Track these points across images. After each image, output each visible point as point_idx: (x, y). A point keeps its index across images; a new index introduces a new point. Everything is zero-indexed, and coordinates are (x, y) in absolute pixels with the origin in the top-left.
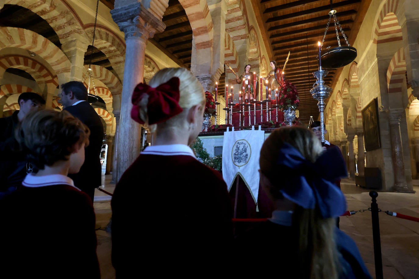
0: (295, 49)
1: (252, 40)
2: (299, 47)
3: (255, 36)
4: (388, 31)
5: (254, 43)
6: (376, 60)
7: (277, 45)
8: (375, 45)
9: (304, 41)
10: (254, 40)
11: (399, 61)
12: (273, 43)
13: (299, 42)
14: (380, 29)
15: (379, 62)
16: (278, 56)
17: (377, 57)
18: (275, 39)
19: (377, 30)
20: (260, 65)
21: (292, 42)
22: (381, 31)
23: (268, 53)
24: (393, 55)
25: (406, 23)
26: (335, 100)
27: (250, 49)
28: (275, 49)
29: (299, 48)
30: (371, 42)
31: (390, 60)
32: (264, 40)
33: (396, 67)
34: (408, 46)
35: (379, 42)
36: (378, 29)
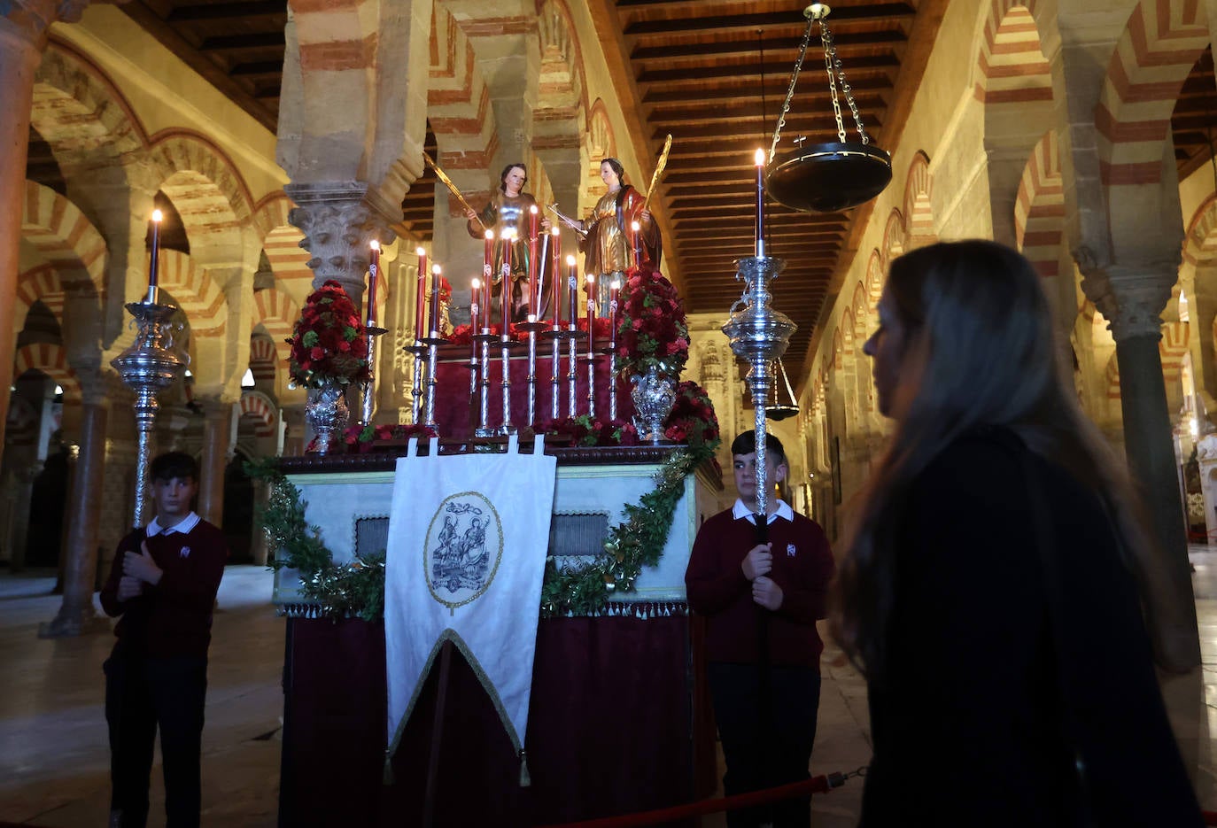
0: (721, 84)
1: (551, 40)
2: (733, 78)
3: (565, 22)
4: (1018, 66)
5: (560, 49)
6: (984, 157)
7: (651, 63)
8: (981, 106)
9: (751, 58)
10: (561, 40)
11: (1047, 173)
12: (638, 53)
13: (735, 59)
14: (992, 53)
15: (992, 166)
16: (660, 105)
17: (986, 149)
18: (647, 39)
19: (986, 56)
20: (585, 139)
21: (710, 58)
22: (996, 60)
23: (618, 89)
24: (1031, 149)
25: (1063, 50)
26: (864, 283)
27: (545, 71)
28: (643, 76)
29: (736, 83)
30: (969, 93)
31: (1024, 161)
32: (602, 40)
33: (1040, 191)
34: (1069, 127)
35: (992, 98)
36: (987, 51)
